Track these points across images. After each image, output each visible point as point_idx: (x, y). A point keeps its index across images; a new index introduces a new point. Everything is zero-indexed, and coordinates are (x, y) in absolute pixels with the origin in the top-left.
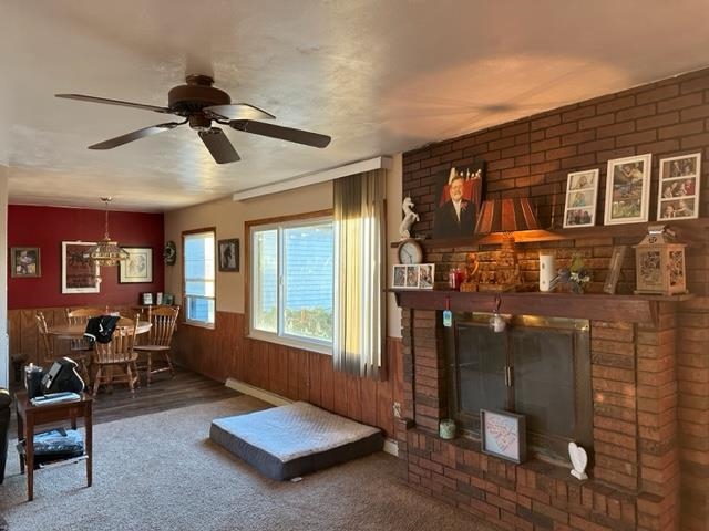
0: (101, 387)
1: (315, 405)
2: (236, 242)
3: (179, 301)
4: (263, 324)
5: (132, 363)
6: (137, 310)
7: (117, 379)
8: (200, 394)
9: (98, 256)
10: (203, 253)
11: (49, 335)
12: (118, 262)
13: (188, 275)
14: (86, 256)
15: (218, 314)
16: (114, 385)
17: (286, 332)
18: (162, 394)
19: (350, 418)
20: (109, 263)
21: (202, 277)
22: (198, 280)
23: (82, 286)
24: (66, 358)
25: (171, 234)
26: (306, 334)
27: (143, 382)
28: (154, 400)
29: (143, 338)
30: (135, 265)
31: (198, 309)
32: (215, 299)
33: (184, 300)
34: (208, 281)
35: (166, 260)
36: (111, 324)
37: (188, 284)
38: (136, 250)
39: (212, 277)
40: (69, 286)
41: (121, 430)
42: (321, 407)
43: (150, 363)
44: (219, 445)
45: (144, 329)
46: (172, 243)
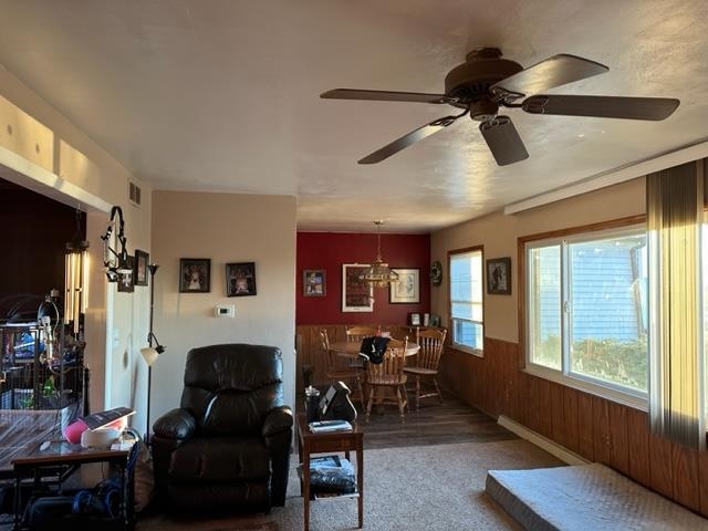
0: (373, 406)
1: (623, 474)
2: (507, 261)
3: (445, 323)
4: (542, 358)
5: (401, 386)
6: (406, 331)
7: (389, 400)
8: (470, 429)
9: (371, 278)
10: (469, 273)
11: (330, 352)
12: (389, 283)
13: (454, 296)
14: (361, 277)
15: (486, 341)
16: (385, 406)
17: (573, 371)
18: (431, 424)
19: (679, 504)
20: (381, 284)
21: (468, 300)
22: (464, 302)
23: (358, 305)
24: (341, 383)
25: (437, 254)
26: (602, 376)
27: (412, 406)
28: (423, 428)
29: (412, 360)
30: (404, 285)
31: (464, 332)
32: (483, 324)
33: (451, 322)
34: (475, 303)
35: (433, 281)
36: (383, 344)
37: (454, 306)
38: (404, 271)
39: (480, 300)
40: (347, 305)
41: (392, 461)
42: (630, 478)
43: (418, 386)
44: (497, 503)
45: (412, 351)
46: (438, 263)
